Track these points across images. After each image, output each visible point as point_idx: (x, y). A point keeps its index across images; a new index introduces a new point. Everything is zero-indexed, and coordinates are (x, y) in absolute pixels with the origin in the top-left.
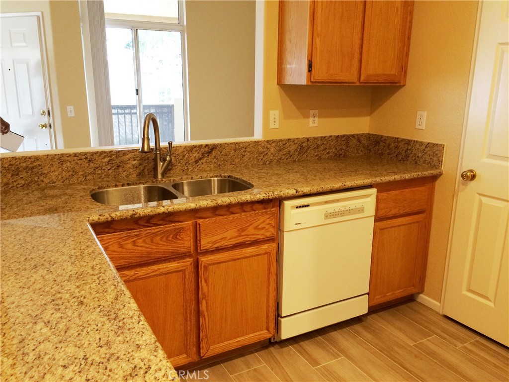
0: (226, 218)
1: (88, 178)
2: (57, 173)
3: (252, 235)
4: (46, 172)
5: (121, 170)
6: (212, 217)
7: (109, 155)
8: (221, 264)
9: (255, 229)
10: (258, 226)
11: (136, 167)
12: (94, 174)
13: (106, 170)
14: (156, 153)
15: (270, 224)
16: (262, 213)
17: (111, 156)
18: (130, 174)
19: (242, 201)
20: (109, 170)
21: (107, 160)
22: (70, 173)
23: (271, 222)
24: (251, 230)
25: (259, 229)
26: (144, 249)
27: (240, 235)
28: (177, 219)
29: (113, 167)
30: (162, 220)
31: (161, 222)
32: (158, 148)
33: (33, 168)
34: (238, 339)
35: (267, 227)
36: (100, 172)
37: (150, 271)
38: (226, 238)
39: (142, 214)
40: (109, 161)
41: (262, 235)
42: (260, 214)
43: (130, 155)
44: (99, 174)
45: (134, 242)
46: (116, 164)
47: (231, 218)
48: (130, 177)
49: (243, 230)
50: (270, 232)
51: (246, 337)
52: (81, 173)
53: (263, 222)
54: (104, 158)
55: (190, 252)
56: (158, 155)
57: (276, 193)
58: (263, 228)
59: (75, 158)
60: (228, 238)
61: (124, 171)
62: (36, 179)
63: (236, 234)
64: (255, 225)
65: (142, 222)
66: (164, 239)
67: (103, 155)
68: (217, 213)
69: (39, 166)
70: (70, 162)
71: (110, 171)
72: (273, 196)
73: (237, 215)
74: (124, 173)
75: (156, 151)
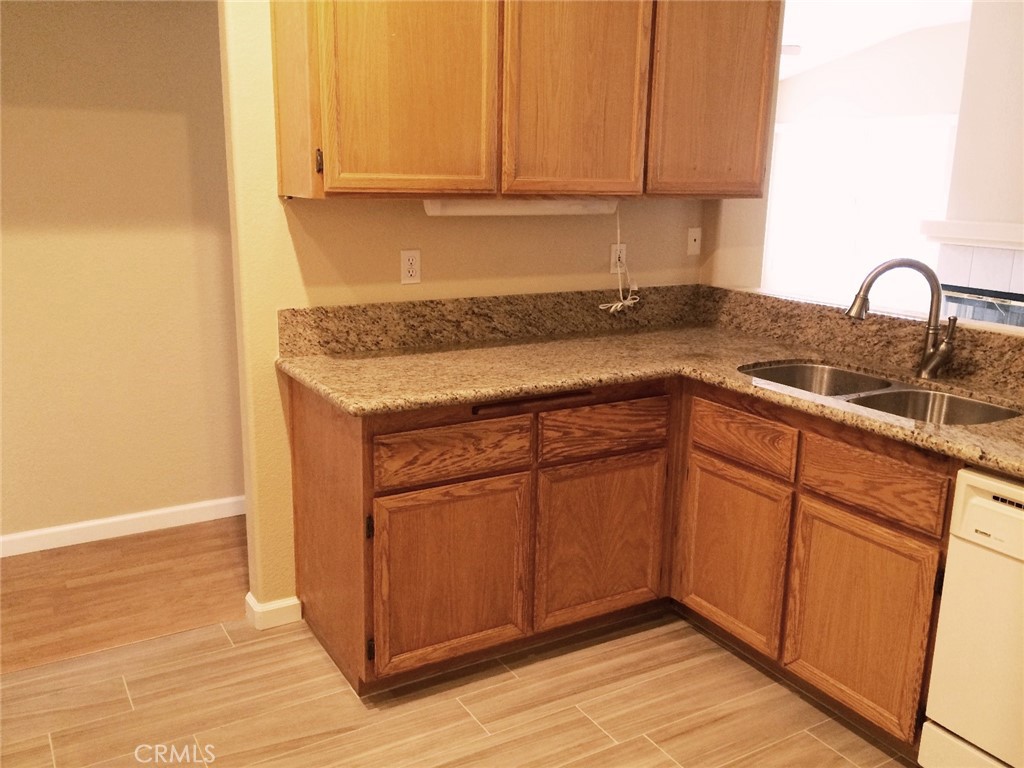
0: (847, 449)
1: (847, 349)
2: (813, 331)
3: (889, 504)
4: (803, 326)
5: (891, 349)
6: (856, 446)
7: (880, 321)
8: (833, 529)
9: (896, 496)
10: (904, 493)
11: (915, 352)
12: (855, 345)
13: (872, 343)
14: (928, 333)
15: (928, 502)
16: (915, 472)
17: (881, 324)
18: (904, 360)
19: (864, 427)
20: (875, 344)
21: (874, 328)
22: (829, 335)
23: (931, 499)
24: (886, 494)
25: (903, 501)
26: (736, 440)
27: (866, 493)
28: (784, 418)
29: (880, 342)
30: (767, 410)
31: (765, 413)
32: (933, 323)
33: (792, 317)
34: (843, 687)
35: (922, 505)
36: (862, 344)
37: (738, 476)
38: (842, 484)
39: (729, 386)
40: (878, 331)
41: (907, 515)
42: (910, 471)
43: (909, 329)
44: (861, 347)
45: (728, 423)
46: (885, 338)
47: (857, 454)
48: (903, 365)
49: (875, 487)
50: (928, 520)
51: (858, 696)
52: (840, 339)
53: (914, 491)
54: (872, 324)
55: (788, 478)
56: (931, 337)
57: (934, 440)
58: (912, 504)
59: (837, 315)
60: (847, 485)
61: (896, 353)
62: (792, 332)
63: (860, 488)
64: (899, 488)
65: (758, 407)
66: (760, 437)
67: (871, 319)
68: (842, 435)
69: (799, 315)
70: (831, 319)
71: (876, 348)
72: (924, 443)
73: (869, 453)
74: (895, 356)
75: (928, 329)
